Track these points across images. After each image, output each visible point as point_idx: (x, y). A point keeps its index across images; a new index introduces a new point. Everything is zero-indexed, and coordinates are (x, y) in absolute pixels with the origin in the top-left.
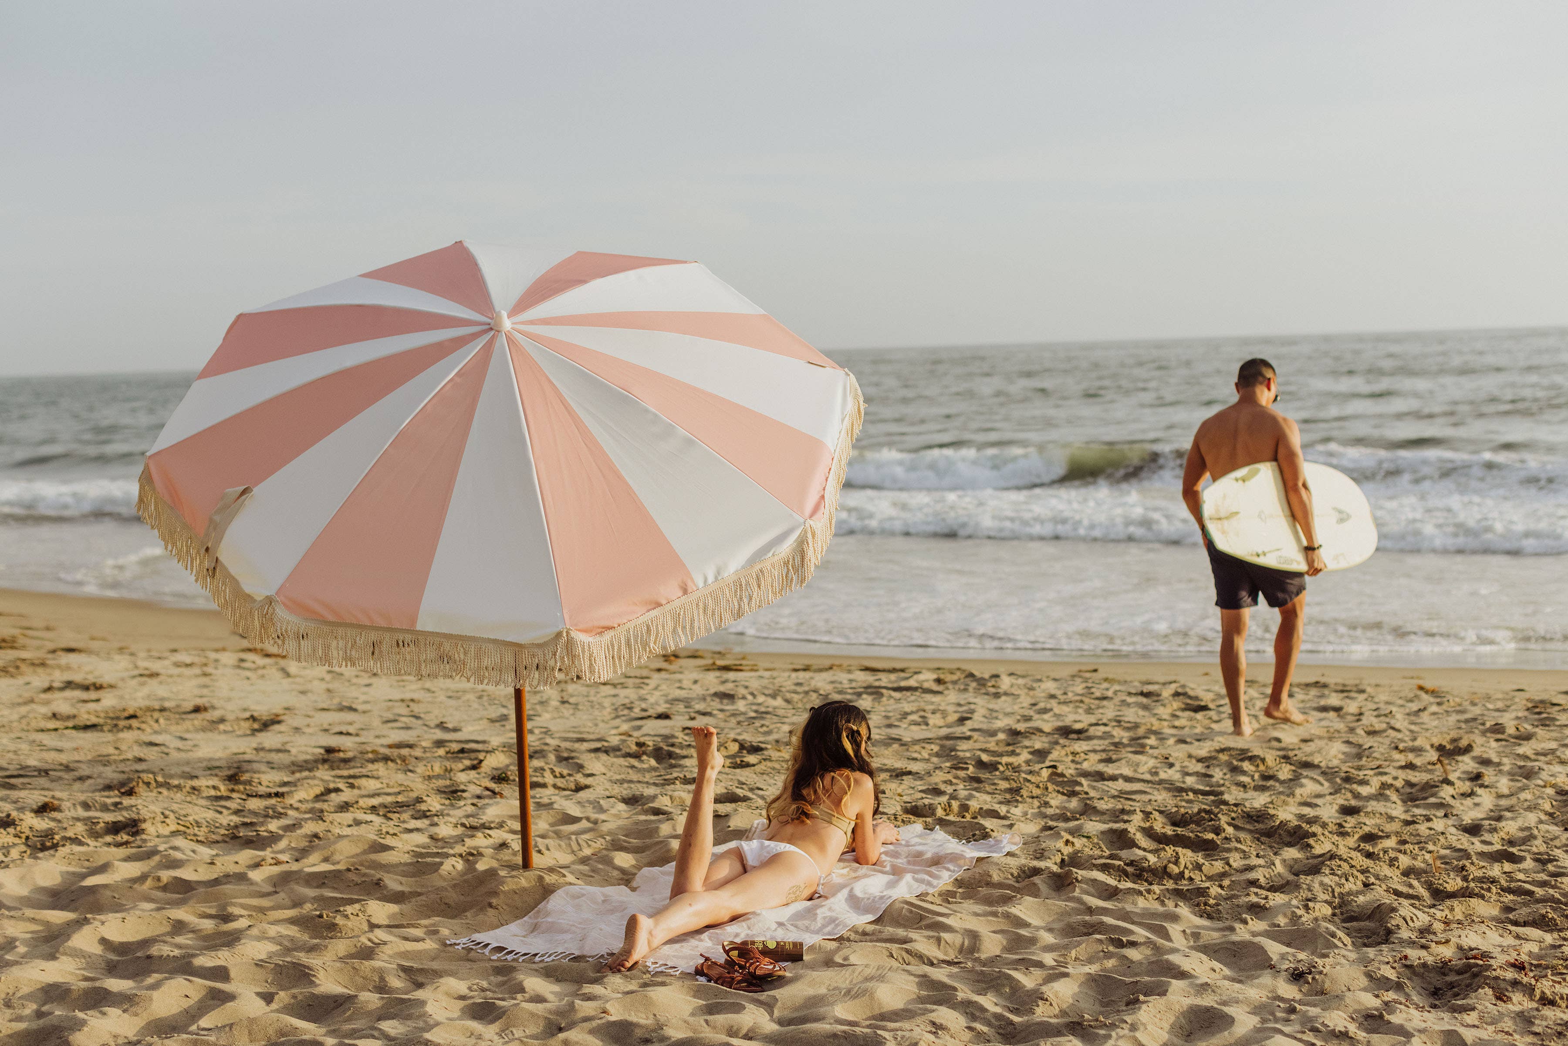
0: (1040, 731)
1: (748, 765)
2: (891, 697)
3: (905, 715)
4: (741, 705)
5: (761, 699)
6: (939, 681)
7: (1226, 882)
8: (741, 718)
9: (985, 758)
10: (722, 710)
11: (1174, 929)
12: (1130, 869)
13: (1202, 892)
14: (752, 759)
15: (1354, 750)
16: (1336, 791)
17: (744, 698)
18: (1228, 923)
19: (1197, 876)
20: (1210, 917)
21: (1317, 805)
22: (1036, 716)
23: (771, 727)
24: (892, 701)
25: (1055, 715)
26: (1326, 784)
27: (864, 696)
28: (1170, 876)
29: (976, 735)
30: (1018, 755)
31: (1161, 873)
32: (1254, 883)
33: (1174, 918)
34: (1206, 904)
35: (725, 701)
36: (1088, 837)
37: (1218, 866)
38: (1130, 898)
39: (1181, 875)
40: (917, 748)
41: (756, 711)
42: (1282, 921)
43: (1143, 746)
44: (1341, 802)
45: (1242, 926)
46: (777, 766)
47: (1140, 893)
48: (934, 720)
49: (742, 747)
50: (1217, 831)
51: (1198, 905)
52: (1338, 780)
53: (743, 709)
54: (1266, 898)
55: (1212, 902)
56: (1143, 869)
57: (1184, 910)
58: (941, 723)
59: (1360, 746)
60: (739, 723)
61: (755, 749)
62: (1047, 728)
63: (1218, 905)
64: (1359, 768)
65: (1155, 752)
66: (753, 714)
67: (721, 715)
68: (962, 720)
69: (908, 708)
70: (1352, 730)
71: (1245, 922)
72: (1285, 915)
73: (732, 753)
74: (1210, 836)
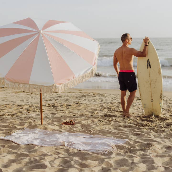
0: (115, 103)
1: (69, 108)
2: (88, 97)
3: (92, 100)
4: (63, 98)
5: (66, 97)
6: (94, 95)
7: (157, 127)
8: (64, 100)
9: (109, 107)
10: (60, 99)
11: (151, 134)
12: (141, 125)
13: (154, 128)
14: (69, 107)
15: (168, 106)
16: (168, 113)
17: (63, 97)
18: (160, 133)
19: (152, 126)
20: (156, 132)
21: (166, 115)
22: (114, 100)
23: (70, 102)
24: (88, 98)
25: (117, 100)
26: (166, 112)
27: (83, 97)
28: (147, 126)
29: (105, 103)
30: (114, 106)
31: (146, 125)
32: (161, 127)
33: (151, 132)
34: (155, 130)
35: (60, 98)
36: (132, 120)
37: (155, 124)
38: (142, 129)
39: (149, 126)
40: (96, 105)
41: (66, 99)
42: (168, 133)
43: (134, 105)
44: (169, 114)
45: (162, 134)
46: (74, 108)
47: (144, 129)
48: (97, 101)
49: (67, 105)
50: (152, 119)
51: (154, 130)
52: (168, 111)
53: (64, 99)
54: (165, 129)
55: (156, 130)
56: (143, 125)
57: (152, 131)
58: (98, 101)
59: (169, 106)
60: (64, 101)
61: (69, 106)
62: (117, 102)
63: (157, 130)
64: (170, 109)
65: (136, 106)
66: (66, 100)
67: (60, 100)
68: (102, 101)
69: (92, 99)
70: (167, 103)
71: (163, 133)
72: (168, 132)
73: (65, 106)
74: (151, 120)
